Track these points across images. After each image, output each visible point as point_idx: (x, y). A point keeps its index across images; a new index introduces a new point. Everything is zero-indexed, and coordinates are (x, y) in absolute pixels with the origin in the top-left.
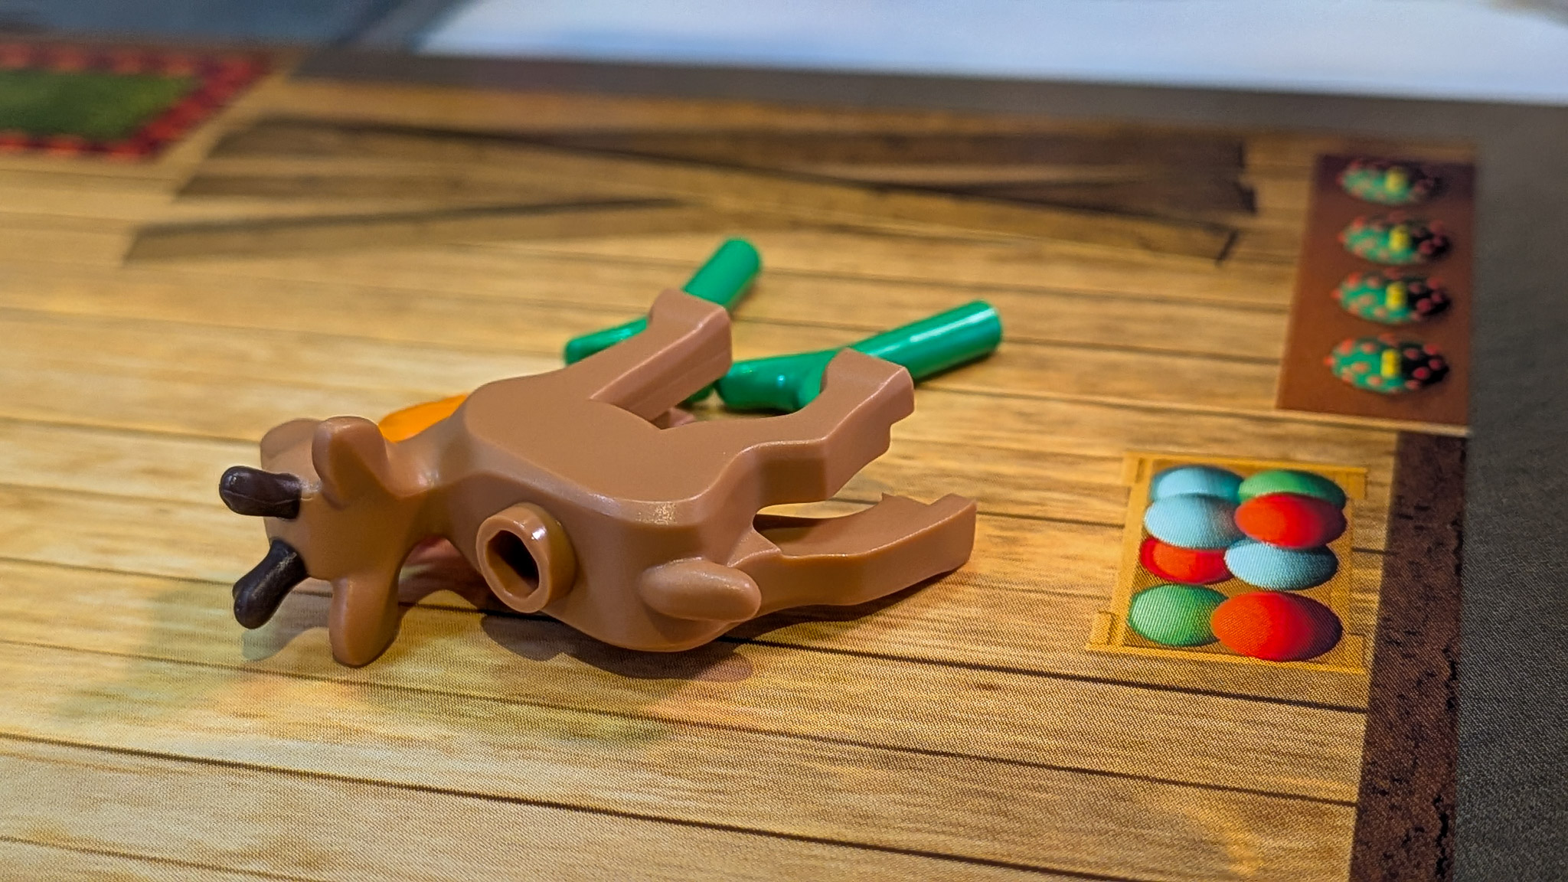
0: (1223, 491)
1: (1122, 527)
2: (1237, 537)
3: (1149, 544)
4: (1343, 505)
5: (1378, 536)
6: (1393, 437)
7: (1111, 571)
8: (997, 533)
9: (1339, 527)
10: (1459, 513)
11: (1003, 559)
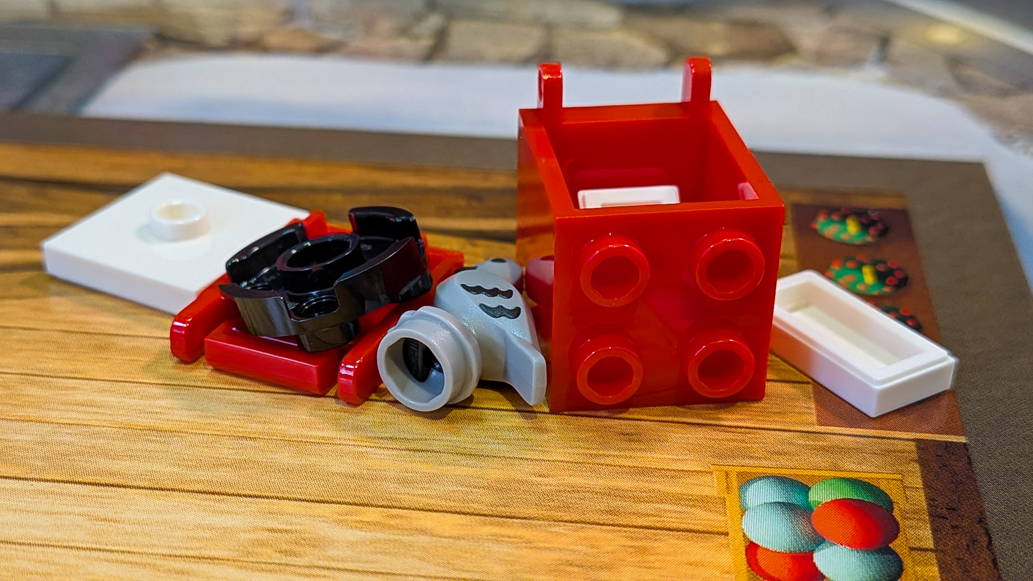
0: (796, 499)
1: (727, 534)
2: (819, 540)
3: (752, 549)
4: (892, 509)
5: (924, 535)
6: (912, 446)
7: (727, 576)
8: (629, 543)
9: (894, 530)
10: (981, 513)
11: (640, 567)
